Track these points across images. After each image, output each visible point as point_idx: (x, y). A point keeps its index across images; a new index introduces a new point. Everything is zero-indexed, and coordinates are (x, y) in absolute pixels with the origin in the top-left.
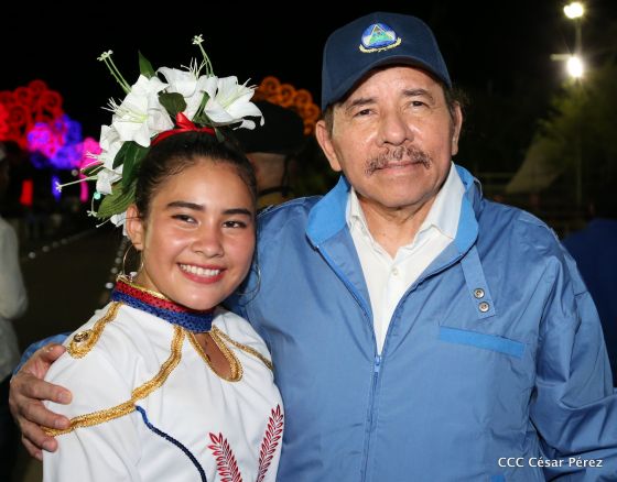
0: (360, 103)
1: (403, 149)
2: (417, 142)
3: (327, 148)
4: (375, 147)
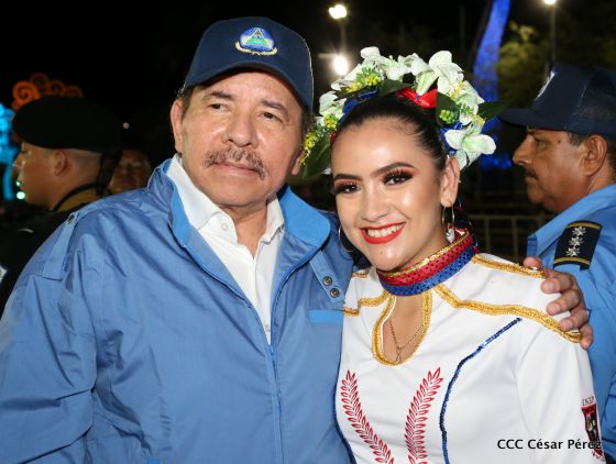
0: (218, 95)
1: (243, 153)
2: (259, 150)
4: (219, 142)
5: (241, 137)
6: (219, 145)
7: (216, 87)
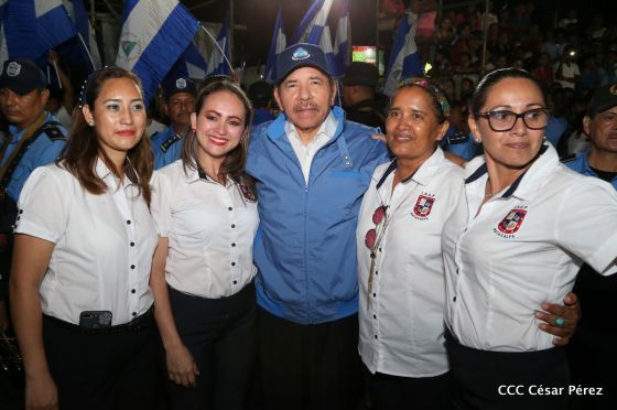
0: (291, 82)
1: (308, 103)
2: (314, 100)
3: (278, 100)
5: (305, 96)
6: (296, 102)
7: (289, 79)
